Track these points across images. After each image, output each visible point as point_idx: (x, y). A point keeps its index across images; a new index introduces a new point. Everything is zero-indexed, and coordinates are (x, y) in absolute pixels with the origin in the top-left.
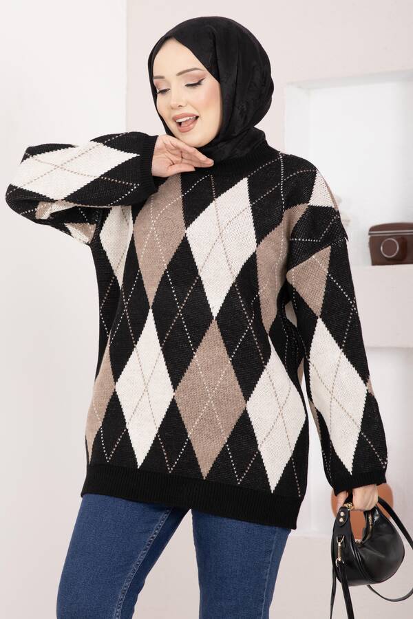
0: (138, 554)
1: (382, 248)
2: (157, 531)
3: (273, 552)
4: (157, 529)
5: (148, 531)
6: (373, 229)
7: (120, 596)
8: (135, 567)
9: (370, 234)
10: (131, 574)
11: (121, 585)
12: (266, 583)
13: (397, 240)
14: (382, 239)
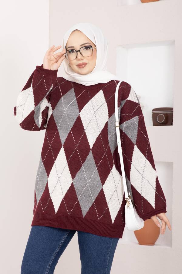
0: (56, 249)
1: (157, 118)
2: (64, 240)
3: (111, 247)
4: (64, 239)
5: (60, 240)
6: (154, 110)
7: (48, 267)
8: (54, 254)
9: (152, 112)
10: (53, 258)
11: (48, 262)
12: (108, 260)
13: (164, 115)
14: (157, 114)
